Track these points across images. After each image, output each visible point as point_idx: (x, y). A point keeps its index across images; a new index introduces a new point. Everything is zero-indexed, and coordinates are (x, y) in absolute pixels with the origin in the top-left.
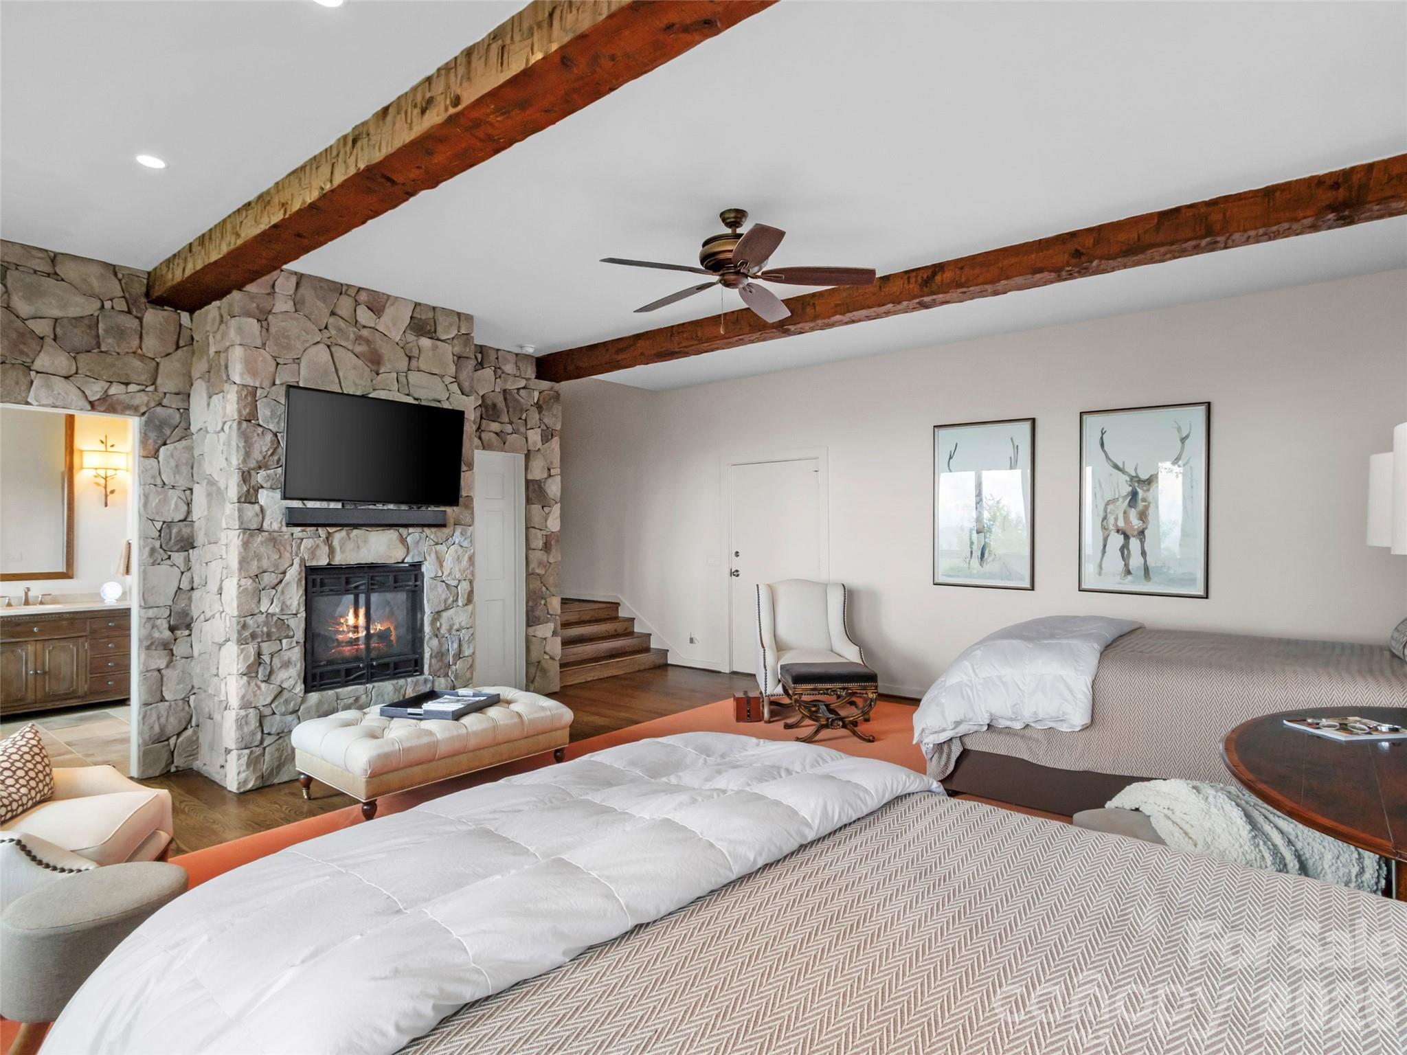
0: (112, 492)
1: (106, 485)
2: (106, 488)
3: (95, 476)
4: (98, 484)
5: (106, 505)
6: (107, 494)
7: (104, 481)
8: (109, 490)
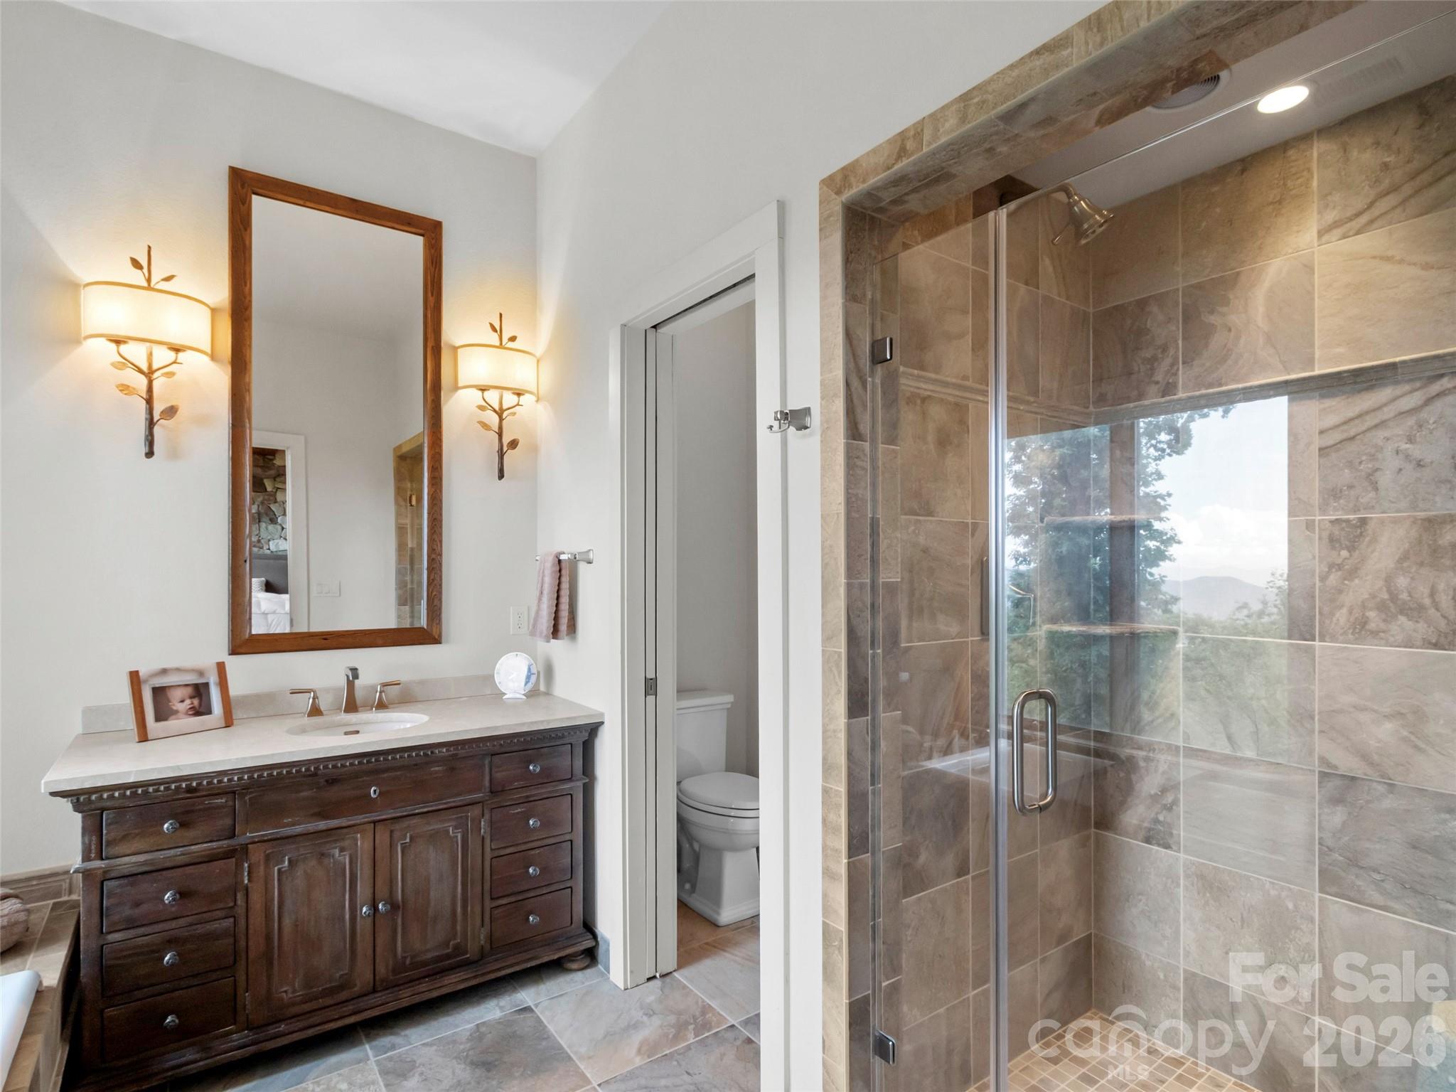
0: (513, 444)
1: (500, 428)
2: (500, 435)
3: (481, 408)
4: (485, 426)
5: (501, 476)
6: (504, 448)
7: (496, 418)
8: (506, 441)
